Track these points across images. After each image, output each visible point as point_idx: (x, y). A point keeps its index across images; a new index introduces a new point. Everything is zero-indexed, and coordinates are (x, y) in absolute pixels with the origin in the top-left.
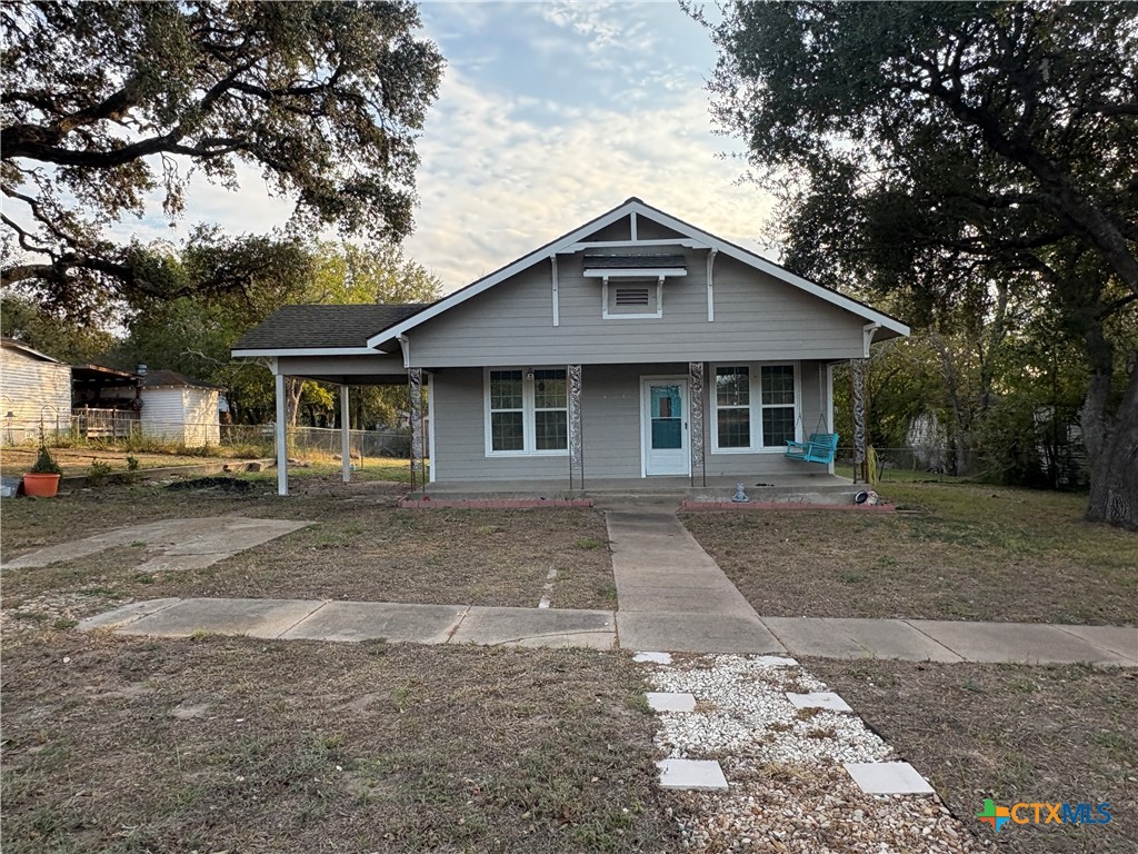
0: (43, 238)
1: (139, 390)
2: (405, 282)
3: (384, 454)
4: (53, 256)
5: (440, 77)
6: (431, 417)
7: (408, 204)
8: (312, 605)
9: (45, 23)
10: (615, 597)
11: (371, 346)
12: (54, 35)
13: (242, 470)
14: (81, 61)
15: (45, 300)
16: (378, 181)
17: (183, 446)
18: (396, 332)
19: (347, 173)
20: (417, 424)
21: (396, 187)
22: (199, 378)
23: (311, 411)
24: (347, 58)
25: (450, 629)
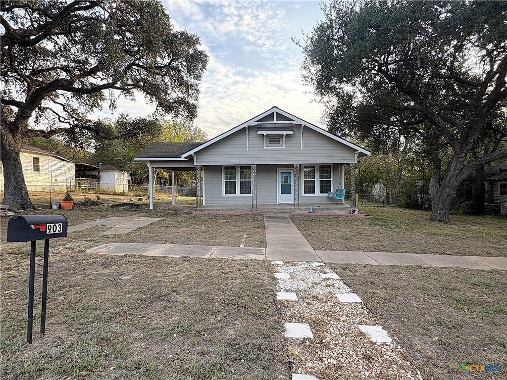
0: (66, 118)
1: (99, 172)
2: (194, 134)
3: (186, 195)
4: (70, 124)
5: (207, 63)
6: (203, 182)
7: (196, 107)
8: (164, 245)
9: (67, 42)
10: (266, 244)
11: (183, 158)
12: (71, 46)
13: (136, 200)
14: (80, 55)
15: (67, 140)
16: (185, 99)
17: (115, 191)
18: (192, 152)
19: (174, 96)
20: (199, 184)
21: (192, 101)
22: (121, 168)
23: (160, 180)
24: (175, 56)
25: (210, 253)
